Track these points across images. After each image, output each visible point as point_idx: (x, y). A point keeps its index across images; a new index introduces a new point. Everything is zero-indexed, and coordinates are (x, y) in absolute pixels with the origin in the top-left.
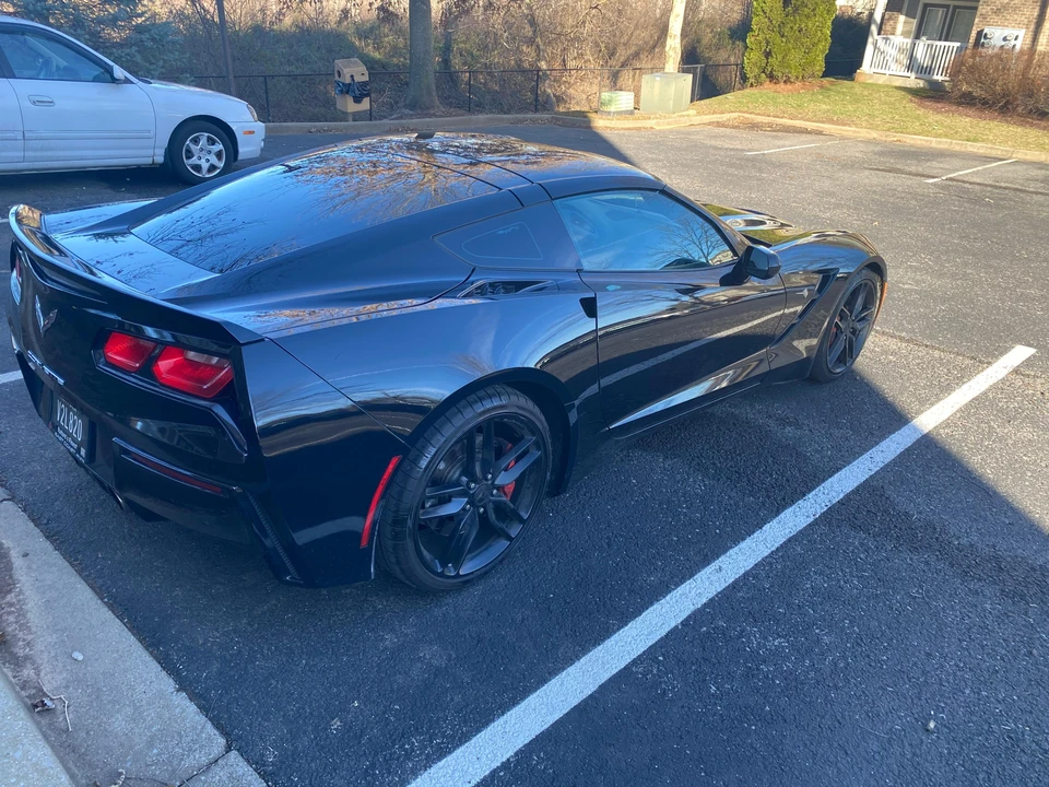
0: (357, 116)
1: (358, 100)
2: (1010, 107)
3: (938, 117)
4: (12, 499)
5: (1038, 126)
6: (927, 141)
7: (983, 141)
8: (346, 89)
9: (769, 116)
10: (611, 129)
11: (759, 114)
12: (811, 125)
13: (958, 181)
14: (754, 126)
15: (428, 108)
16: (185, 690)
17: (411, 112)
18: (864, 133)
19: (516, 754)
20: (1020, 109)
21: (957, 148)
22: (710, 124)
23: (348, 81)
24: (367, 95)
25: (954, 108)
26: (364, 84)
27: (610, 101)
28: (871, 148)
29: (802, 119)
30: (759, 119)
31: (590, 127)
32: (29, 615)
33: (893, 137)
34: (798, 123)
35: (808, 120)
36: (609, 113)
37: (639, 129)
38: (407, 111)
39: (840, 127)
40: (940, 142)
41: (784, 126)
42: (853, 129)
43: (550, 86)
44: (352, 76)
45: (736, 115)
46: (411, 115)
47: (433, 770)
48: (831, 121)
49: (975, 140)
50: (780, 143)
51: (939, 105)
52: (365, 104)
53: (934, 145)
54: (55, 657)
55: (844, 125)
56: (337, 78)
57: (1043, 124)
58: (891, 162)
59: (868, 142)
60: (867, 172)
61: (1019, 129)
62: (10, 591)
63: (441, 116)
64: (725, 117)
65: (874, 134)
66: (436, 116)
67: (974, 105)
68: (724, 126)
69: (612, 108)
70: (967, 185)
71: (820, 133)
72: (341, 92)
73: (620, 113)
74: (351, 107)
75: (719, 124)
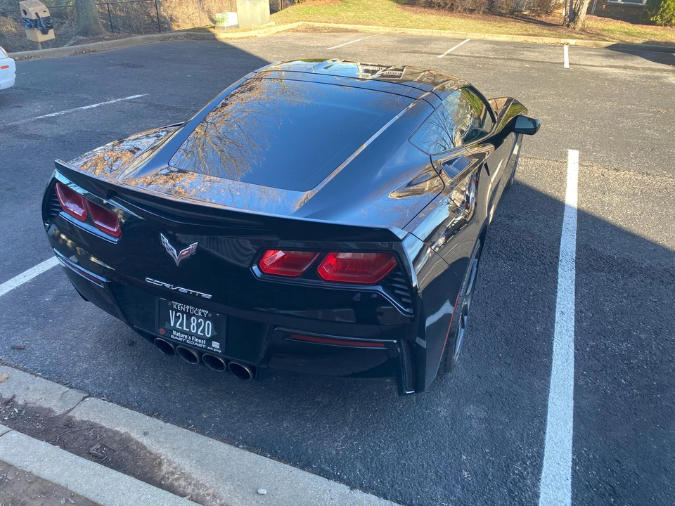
0: (46, 44)
1: (45, 32)
2: (454, 7)
3: (418, 16)
4: (90, 396)
5: (471, 18)
6: (419, 32)
7: (448, 29)
8: (35, 24)
9: (321, 22)
10: (231, 39)
11: (315, 22)
12: (350, 27)
13: (452, 55)
14: (315, 30)
15: (97, 34)
16: (355, 488)
17: (85, 38)
18: (382, 30)
19: (573, 454)
20: (459, 8)
21: (436, 35)
22: (288, 30)
23: (34, 17)
24: (51, 27)
25: (423, 9)
26: (46, 19)
27: (223, 19)
28: (393, 39)
29: (342, 23)
30: (317, 25)
31: (216, 39)
32: (193, 476)
33: (399, 31)
34: (342, 26)
35: (346, 23)
36: (224, 28)
37: (248, 37)
38: (81, 37)
39: (367, 27)
40: (426, 32)
41: (333, 28)
42: (375, 27)
43: (165, 11)
44: (37, 14)
45: (301, 23)
46: (86, 40)
47: (543, 480)
48: (360, 23)
49: (444, 29)
50: (340, 40)
51: (414, 9)
52: (51, 35)
53: (423, 34)
54: (244, 498)
55: (369, 25)
56: (23, 15)
57: (473, 16)
58: (410, 47)
59: (388, 34)
60: (404, 55)
61: (463, 21)
62: (160, 464)
63: (109, 40)
64: (295, 25)
65: (388, 30)
66: (106, 40)
67: (433, 7)
68: (298, 31)
69: (225, 24)
70: (460, 57)
71: (356, 31)
72: (30, 26)
73: (231, 27)
74: (41, 38)
75: (295, 30)
